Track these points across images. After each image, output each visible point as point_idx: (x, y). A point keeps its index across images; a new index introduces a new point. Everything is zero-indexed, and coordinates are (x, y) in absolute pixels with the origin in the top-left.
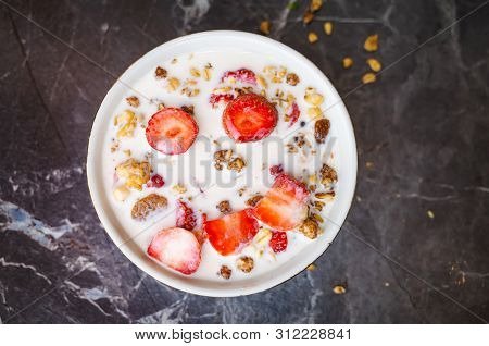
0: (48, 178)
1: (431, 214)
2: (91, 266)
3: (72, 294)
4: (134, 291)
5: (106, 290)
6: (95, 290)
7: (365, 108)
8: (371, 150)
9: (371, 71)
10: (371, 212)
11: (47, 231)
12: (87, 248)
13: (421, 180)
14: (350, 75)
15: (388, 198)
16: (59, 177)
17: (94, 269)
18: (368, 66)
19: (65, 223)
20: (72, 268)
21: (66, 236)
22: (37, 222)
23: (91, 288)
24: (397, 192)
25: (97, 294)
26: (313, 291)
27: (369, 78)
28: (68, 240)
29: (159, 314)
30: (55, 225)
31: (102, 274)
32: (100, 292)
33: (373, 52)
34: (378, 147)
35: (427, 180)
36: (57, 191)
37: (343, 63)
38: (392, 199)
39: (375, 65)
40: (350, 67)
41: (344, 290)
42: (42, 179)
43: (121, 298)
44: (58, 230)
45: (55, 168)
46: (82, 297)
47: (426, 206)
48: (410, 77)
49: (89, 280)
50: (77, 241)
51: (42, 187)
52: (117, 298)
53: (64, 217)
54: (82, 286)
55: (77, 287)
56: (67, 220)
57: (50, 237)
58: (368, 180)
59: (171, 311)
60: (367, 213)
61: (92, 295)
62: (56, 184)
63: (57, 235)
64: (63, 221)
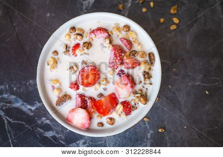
0: (28, 84)
1: (207, 92)
2: (48, 122)
3: (40, 134)
4: (67, 132)
5: (55, 132)
6: (50, 132)
7: (172, 42)
8: (175, 63)
9: (174, 24)
10: (176, 93)
11: (29, 107)
12: (46, 114)
13: (201, 76)
14: (164, 27)
15: (184, 85)
16: (32, 83)
17: (49, 123)
18: (173, 21)
19: (36, 103)
20: (40, 123)
21: (37, 109)
22: (25, 103)
23: (48, 131)
24: (189, 83)
25: (51, 134)
26: (148, 131)
27: (173, 27)
28: (37, 111)
29: (78, 142)
30: (32, 104)
31: (53, 125)
32: (52, 133)
33: (175, 14)
34: (179, 61)
35: (205, 76)
36: (32, 89)
37: (160, 21)
38: (187, 86)
39: (176, 20)
40: (164, 22)
41: (164, 130)
42: (25, 85)
43: (62, 135)
44: (33, 106)
45: (31, 79)
46: (45, 135)
47: (204, 88)
48: (195, 25)
49: (47, 128)
50: (42, 111)
51: (26, 88)
52: (60, 135)
53: (35, 101)
54: (45, 131)
55: (43, 131)
56: (37, 102)
57: (30, 109)
58: (174, 77)
59: (83, 141)
60: (174, 93)
61: (49, 134)
62: (31, 86)
63: (33, 108)
64: (35, 102)
